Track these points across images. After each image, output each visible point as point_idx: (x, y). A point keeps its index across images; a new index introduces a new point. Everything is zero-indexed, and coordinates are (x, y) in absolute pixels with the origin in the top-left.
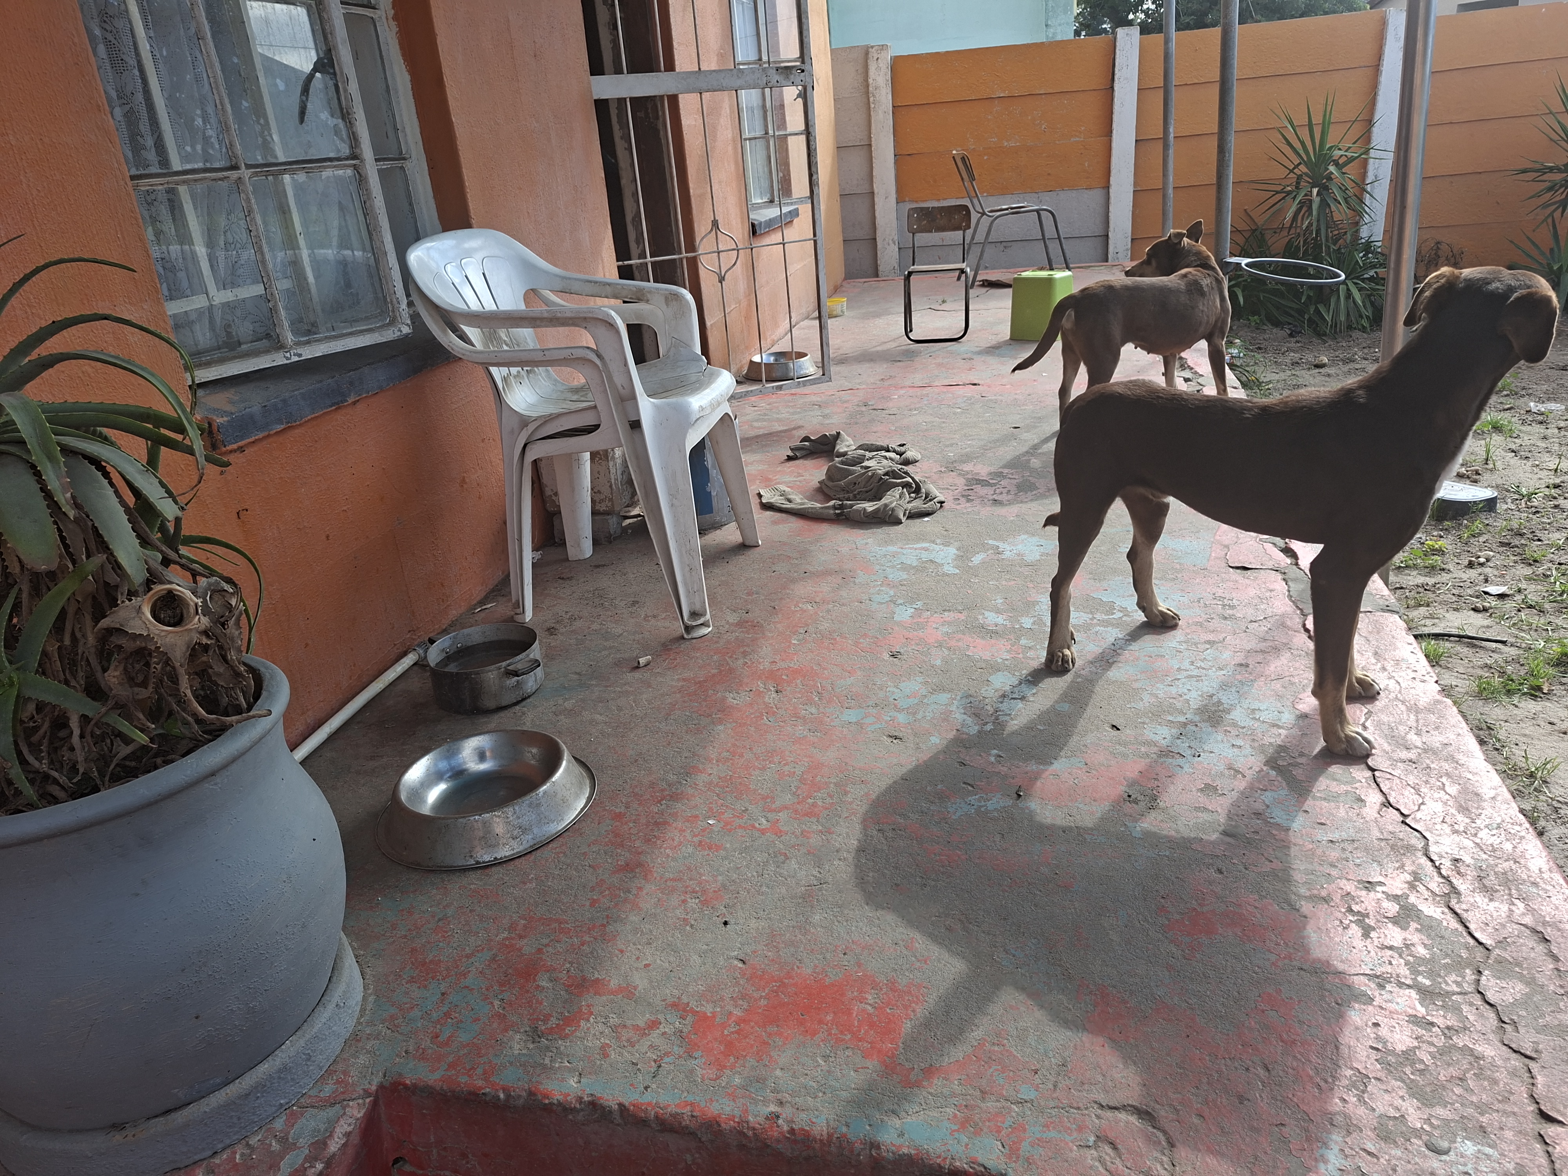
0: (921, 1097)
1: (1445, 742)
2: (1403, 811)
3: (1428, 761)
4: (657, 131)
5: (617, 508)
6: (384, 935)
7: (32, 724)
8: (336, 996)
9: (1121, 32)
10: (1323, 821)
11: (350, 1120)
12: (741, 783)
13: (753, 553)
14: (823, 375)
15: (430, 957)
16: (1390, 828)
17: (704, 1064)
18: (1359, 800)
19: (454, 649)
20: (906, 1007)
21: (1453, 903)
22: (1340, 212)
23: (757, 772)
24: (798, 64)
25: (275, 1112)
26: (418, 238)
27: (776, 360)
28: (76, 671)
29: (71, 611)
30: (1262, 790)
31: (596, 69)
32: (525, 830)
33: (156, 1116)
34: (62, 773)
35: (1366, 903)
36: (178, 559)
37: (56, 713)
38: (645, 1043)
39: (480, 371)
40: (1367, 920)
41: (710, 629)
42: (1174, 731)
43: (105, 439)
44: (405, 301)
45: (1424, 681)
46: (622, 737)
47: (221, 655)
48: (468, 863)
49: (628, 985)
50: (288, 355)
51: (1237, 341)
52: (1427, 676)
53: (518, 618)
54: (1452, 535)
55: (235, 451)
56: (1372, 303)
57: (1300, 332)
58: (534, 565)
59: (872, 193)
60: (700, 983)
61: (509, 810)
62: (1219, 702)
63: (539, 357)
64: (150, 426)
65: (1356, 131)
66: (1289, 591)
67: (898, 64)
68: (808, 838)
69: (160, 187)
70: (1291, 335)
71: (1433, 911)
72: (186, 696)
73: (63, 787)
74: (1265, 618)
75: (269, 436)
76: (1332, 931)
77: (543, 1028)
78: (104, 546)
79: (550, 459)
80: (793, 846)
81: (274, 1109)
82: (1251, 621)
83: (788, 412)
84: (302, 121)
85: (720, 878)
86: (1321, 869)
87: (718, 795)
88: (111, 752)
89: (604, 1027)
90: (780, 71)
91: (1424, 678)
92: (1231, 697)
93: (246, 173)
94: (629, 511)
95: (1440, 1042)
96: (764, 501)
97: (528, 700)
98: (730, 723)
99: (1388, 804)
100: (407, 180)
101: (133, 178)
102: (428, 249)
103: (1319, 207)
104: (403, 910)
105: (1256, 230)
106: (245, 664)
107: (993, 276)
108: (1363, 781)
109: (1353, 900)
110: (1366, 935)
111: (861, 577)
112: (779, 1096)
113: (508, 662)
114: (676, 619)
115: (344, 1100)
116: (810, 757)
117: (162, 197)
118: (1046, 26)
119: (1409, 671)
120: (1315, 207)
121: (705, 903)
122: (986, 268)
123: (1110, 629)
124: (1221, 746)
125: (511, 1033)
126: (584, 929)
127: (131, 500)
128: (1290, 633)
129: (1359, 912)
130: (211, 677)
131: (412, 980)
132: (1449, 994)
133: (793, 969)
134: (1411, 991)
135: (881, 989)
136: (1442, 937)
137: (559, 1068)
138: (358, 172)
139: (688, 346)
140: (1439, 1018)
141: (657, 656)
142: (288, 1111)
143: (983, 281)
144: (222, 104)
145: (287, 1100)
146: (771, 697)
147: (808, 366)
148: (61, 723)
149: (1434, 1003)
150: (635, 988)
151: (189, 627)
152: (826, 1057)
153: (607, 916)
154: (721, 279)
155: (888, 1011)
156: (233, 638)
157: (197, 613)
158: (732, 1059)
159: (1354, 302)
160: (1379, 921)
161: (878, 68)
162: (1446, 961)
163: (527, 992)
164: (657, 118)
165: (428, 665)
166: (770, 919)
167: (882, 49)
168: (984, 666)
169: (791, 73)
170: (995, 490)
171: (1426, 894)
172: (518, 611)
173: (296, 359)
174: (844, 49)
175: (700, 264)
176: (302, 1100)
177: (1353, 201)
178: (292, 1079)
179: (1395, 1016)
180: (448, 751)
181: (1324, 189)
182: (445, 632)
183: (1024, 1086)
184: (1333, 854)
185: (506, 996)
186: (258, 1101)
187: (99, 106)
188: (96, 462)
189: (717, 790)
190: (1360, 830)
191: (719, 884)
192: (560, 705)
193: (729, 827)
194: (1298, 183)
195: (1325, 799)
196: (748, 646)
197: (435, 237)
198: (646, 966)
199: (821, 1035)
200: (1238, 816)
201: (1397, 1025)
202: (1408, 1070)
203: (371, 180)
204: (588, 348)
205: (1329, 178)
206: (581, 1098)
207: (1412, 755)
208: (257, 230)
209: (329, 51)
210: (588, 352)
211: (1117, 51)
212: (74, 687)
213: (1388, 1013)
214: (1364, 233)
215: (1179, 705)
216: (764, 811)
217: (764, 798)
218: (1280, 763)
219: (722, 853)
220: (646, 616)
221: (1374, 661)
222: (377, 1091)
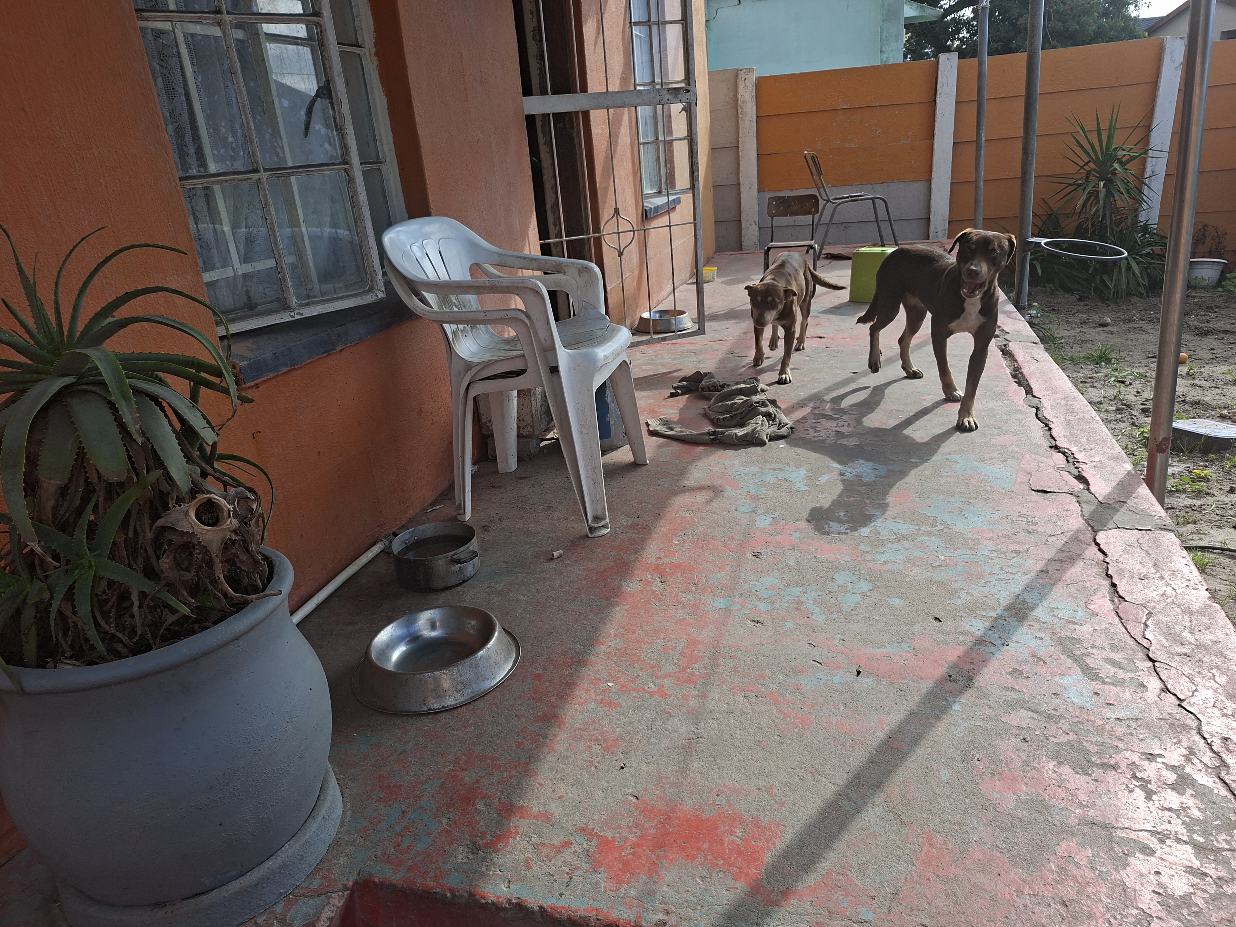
0: (780, 914)
1: (1215, 640)
2: (1179, 696)
3: (1200, 656)
4: (572, 139)
5: (536, 433)
6: (358, 763)
7: (104, 597)
8: (323, 811)
9: (942, 57)
10: (1111, 702)
11: (333, 908)
12: (633, 654)
13: (643, 471)
14: (699, 329)
15: (394, 783)
16: (1169, 710)
17: (606, 878)
18: (1143, 685)
19: (412, 541)
20: (767, 841)
21: (1223, 774)
22: (1122, 200)
23: (646, 646)
24: (683, 85)
25: (276, 899)
26: (390, 224)
27: (661, 317)
28: (137, 556)
29: (134, 513)
30: (1060, 674)
31: (527, 91)
32: (466, 685)
33: (188, 898)
34: (124, 634)
35: (1149, 772)
36: (213, 473)
37: (122, 589)
38: (560, 859)
39: (436, 326)
40: (1149, 786)
41: (609, 530)
42: (987, 624)
43: (160, 381)
44: (381, 274)
45: (1196, 589)
46: (541, 613)
47: (244, 547)
48: (423, 709)
49: (546, 812)
50: (293, 314)
51: (1035, 304)
52: (1199, 584)
53: (460, 518)
54: (1216, 466)
55: (252, 387)
56: (1148, 274)
57: (1088, 297)
58: (473, 476)
59: (739, 185)
60: (602, 813)
61: (455, 669)
62: (1024, 602)
63: (481, 316)
64: (194, 371)
65: (1138, 135)
66: (1082, 511)
67: (761, 83)
68: (687, 700)
69: (201, 186)
70: (1080, 300)
71: (1205, 780)
72: (219, 579)
73: (125, 645)
74: (1062, 533)
75: (277, 376)
76: (1120, 793)
77: (480, 843)
78: (160, 463)
79: (486, 395)
80: (676, 707)
81: (275, 896)
82: (1051, 535)
83: (669, 358)
84: (306, 134)
85: (618, 729)
86: (1110, 741)
87: (615, 663)
88: (161, 619)
89: (527, 844)
90: (670, 91)
91: (1197, 586)
92: (1034, 597)
93: (264, 175)
94: (546, 435)
95: (1212, 889)
96: (651, 429)
97: (468, 583)
98: (625, 605)
99: (1166, 690)
100: (382, 179)
101: (181, 179)
102: (398, 232)
103: (1105, 196)
104: (372, 745)
105: (1052, 215)
106: (261, 554)
107: (835, 250)
108: (1145, 669)
109: (1138, 768)
110: (1148, 798)
111: (729, 491)
112: (666, 907)
113: (453, 552)
114: (582, 521)
115: (328, 892)
116: (688, 635)
117: (200, 193)
118: (881, 52)
119: (1183, 580)
120: (1102, 196)
121: (606, 749)
122: (829, 243)
123: (933, 538)
124: (1026, 637)
125: (455, 845)
126: (512, 766)
127: (178, 426)
128: (1083, 546)
129: (1142, 778)
130: (236, 564)
131: (380, 800)
132: (1220, 850)
133: (676, 805)
134: (1187, 846)
135: (747, 825)
136: (1214, 803)
137: (492, 875)
138: (348, 174)
139: (596, 308)
140: (1211, 869)
141: (567, 550)
142: (285, 899)
143: (827, 254)
144: (248, 123)
145: (285, 890)
146: (657, 586)
147: (687, 322)
148: (125, 596)
149: (1207, 857)
150: (552, 815)
151: (224, 527)
152: (703, 878)
153: (530, 756)
154: (620, 254)
155: (753, 843)
156: (253, 534)
157: (229, 516)
158: (628, 875)
159: (1133, 273)
160: (1159, 787)
161: (746, 87)
162: (1217, 822)
163: (468, 813)
164: (572, 128)
165: (392, 553)
166: (658, 764)
167: (749, 72)
168: (829, 566)
169: (679, 93)
170: (838, 423)
171: (1200, 766)
172: (460, 512)
173: (299, 317)
174: (718, 72)
175: (603, 242)
176: (297, 891)
177: (1134, 192)
178: (290, 874)
179: (1174, 867)
180: (407, 621)
181: (1109, 182)
182: (404, 527)
183: (864, 909)
184: (1120, 730)
185: (451, 816)
186: (264, 890)
187: (158, 126)
188: (155, 399)
189: (615, 659)
190: (1142, 711)
191: (617, 734)
192: (493, 587)
193: (624, 689)
194: (1087, 177)
195: (1113, 684)
196: (638, 544)
197: (403, 223)
198: (560, 797)
199: (699, 859)
200: (1040, 695)
201: (1175, 874)
202: (1185, 912)
203: (357, 180)
204: (519, 310)
205: (1114, 173)
206: (510, 900)
207: (1186, 650)
208: (271, 219)
209: (328, 81)
210: (519, 313)
211: (940, 73)
212: (135, 570)
213: (1167, 863)
214: (1142, 217)
215: (990, 603)
216: (652, 677)
217: (653, 667)
218: (1076, 652)
219: (619, 709)
220: (559, 519)
221: (1153, 571)
222: (353, 886)
